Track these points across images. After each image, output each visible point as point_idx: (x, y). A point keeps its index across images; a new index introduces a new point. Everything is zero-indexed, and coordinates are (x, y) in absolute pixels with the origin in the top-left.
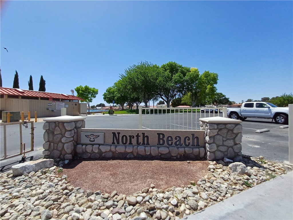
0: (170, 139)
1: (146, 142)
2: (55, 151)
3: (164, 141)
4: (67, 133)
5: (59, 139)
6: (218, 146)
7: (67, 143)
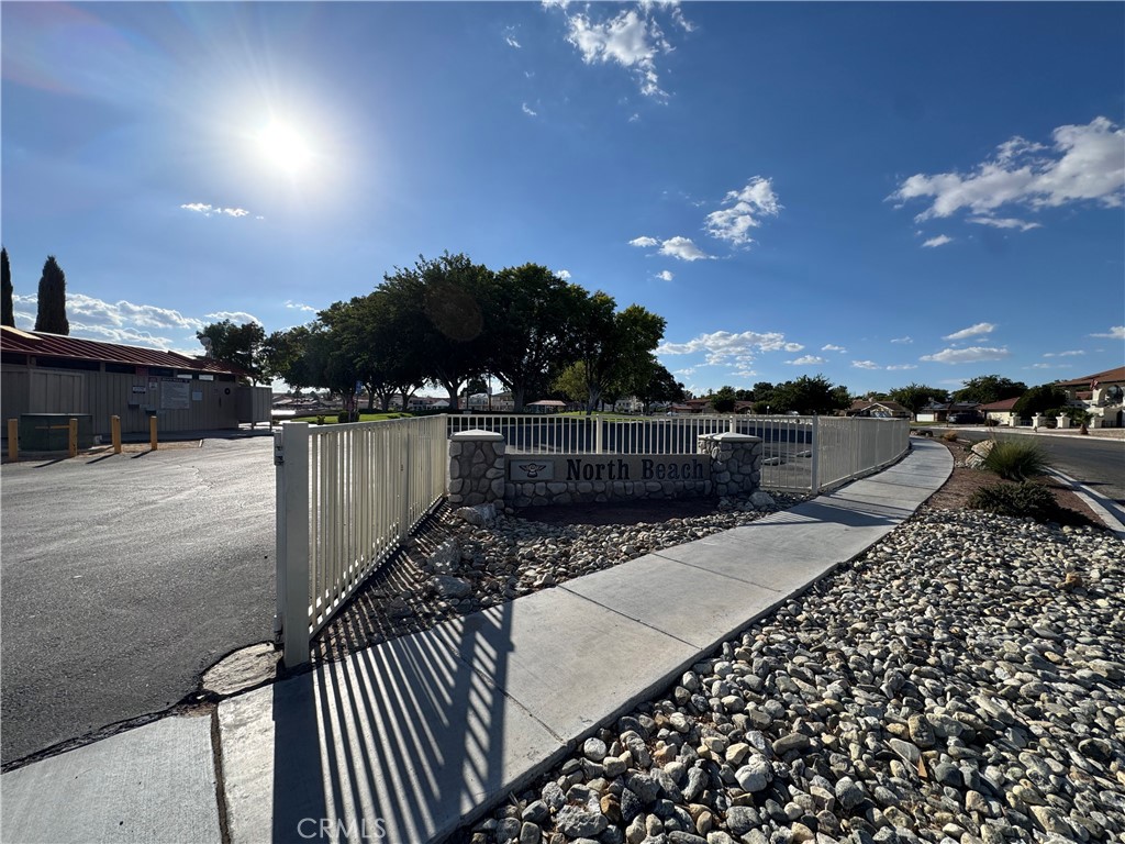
0: (661, 468)
1: (623, 476)
2: (474, 494)
3: (652, 472)
4: (498, 460)
5: (482, 472)
6: (732, 474)
7: (498, 478)
